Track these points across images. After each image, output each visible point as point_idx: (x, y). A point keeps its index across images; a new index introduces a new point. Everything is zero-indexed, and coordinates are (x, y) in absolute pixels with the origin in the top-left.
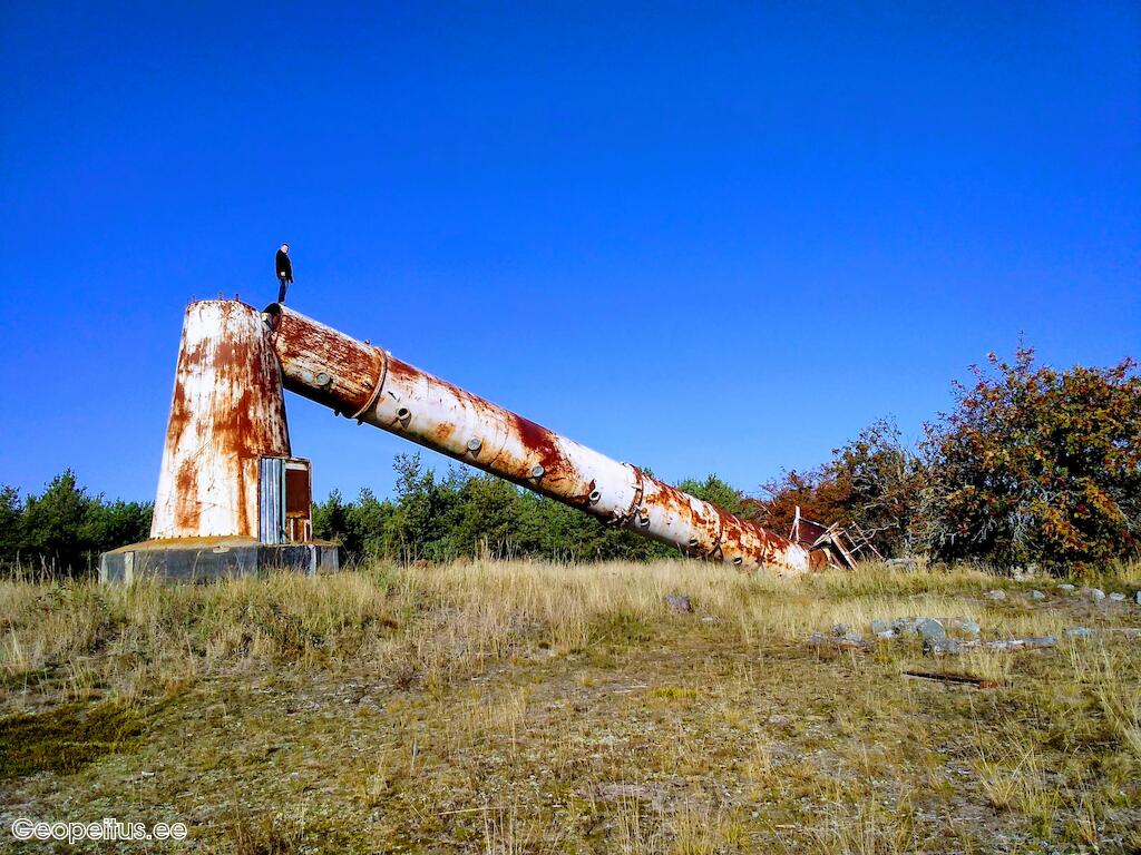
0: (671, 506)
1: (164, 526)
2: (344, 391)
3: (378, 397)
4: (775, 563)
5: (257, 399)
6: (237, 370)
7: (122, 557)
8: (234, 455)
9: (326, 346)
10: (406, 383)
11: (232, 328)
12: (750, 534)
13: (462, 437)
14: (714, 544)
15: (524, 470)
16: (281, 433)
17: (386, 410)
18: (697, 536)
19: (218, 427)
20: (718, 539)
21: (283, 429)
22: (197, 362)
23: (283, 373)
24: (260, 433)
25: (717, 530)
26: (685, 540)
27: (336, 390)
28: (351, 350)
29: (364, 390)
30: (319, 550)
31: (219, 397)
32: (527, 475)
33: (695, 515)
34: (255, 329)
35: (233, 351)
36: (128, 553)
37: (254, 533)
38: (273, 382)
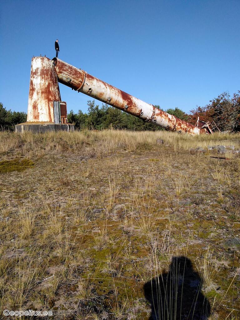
0: (163, 116)
1: (30, 119)
2: (74, 83)
3: (83, 85)
4: (190, 132)
5: (52, 85)
6: (46, 77)
7: (20, 126)
8: (47, 100)
9: (69, 70)
10: (91, 81)
11: (44, 65)
12: (184, 124)
13: (106, 97)
14: (174, 127)
15: (123, 106)
16: (58, 94)
17: (86, 89)
18: (169, 125)
19: (42, 93)
20: (175, 126)
21: (59, 94)
22: (36, 75)
23: (58, 78)
24: (53, 95)
25: (175, 123)
26: (166, 126)
27: (72, 83)
28: (76, 71)
29: (80, 83)
30: (69, 126)
31: (42, 84)
32: (124, 107)
33: (169, 119)
34: (50, 65)
35: (45, 72)
36: (22, 125)
37: (53, 121)
38: (56, 80)
